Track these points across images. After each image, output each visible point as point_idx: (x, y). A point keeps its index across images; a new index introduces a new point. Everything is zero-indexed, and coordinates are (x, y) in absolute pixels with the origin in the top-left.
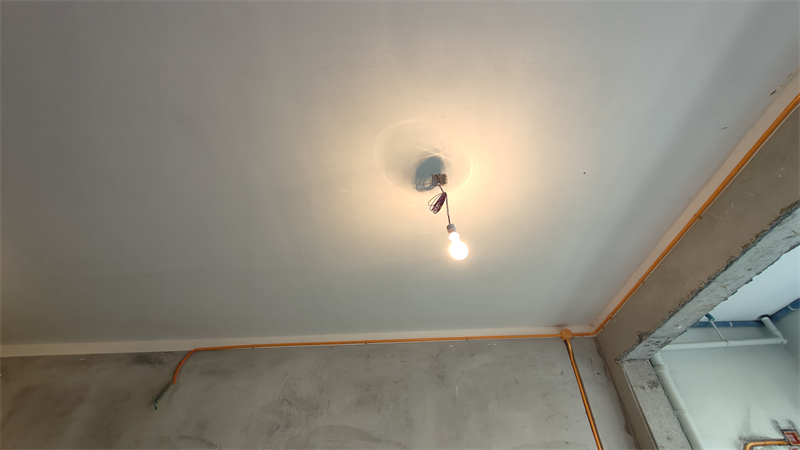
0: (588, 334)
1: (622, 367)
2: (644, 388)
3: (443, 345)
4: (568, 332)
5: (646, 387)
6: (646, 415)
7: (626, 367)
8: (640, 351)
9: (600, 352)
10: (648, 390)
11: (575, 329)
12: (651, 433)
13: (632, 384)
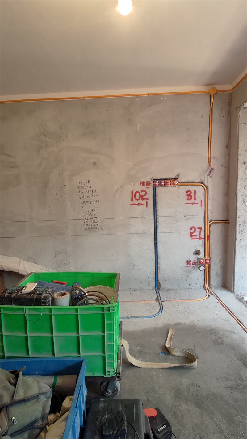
0: (227, 91)
1: (238, 112)
2: (245, 124)
3: (132, 99)
4: (214, 89)
6: (240, 139)
7: (241, 113)
9: (230, 104)
11: (219, 88)
12: (238, 148)
13: (240, 123)
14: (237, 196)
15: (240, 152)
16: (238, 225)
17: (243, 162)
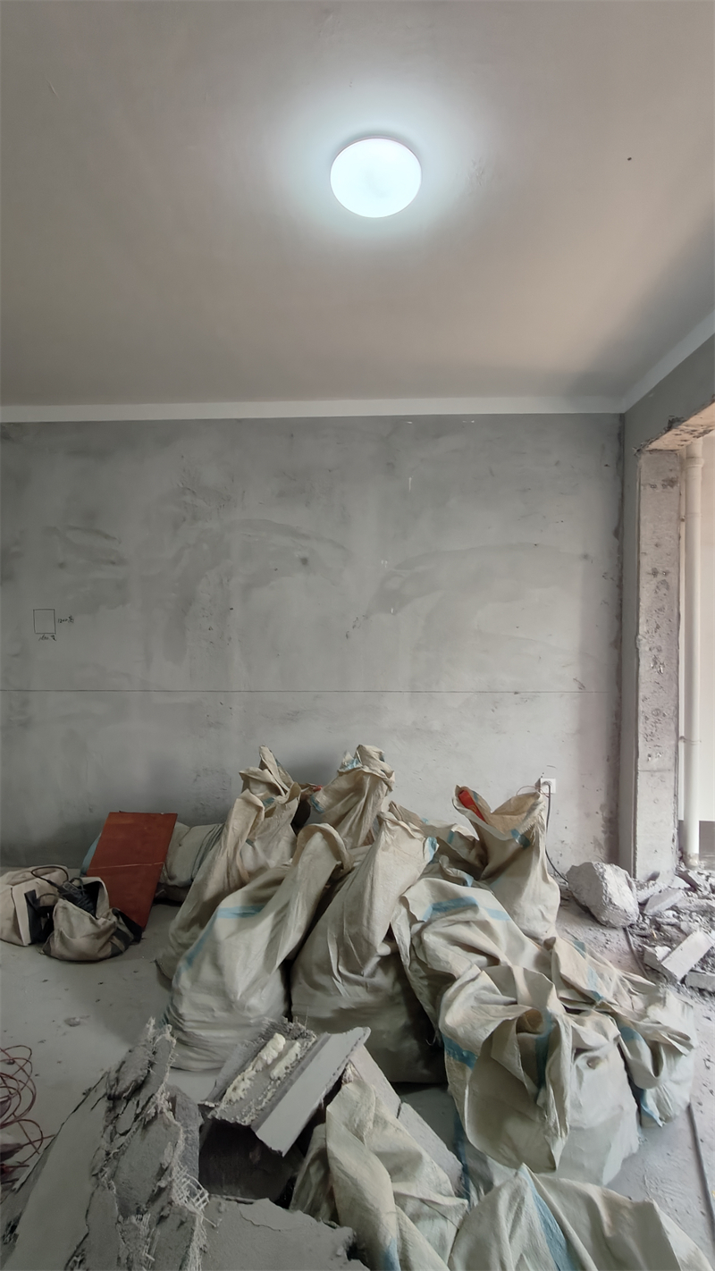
1: (637, 458)
2: (654, 487)
5: (659, 486)
6: (642, 519)
7: (644, 462)
8: (667, 441)
9: (621, 437)
10: (660, 489)
12: (639, 540)
13: (642, 482)
14: (638, 649)
15: (643, 547)
16: (641, 719)
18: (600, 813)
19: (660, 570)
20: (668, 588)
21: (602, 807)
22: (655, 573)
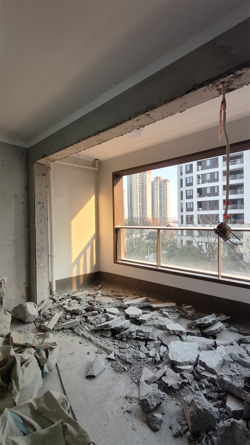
5: (40, 175)
6: (35, 185)
7: (35, 166)
8: (42, 161)
9: (27, 156)
12: (34, 192)
13: (35, 173)
14: (35, 228)
15: (36, 195)
16: (37, 251)
17: (38, 202)
18: (24, 286)
19: (41, 202)
20: (44, 208)
21: (24, 284)
22: (40, 203)
